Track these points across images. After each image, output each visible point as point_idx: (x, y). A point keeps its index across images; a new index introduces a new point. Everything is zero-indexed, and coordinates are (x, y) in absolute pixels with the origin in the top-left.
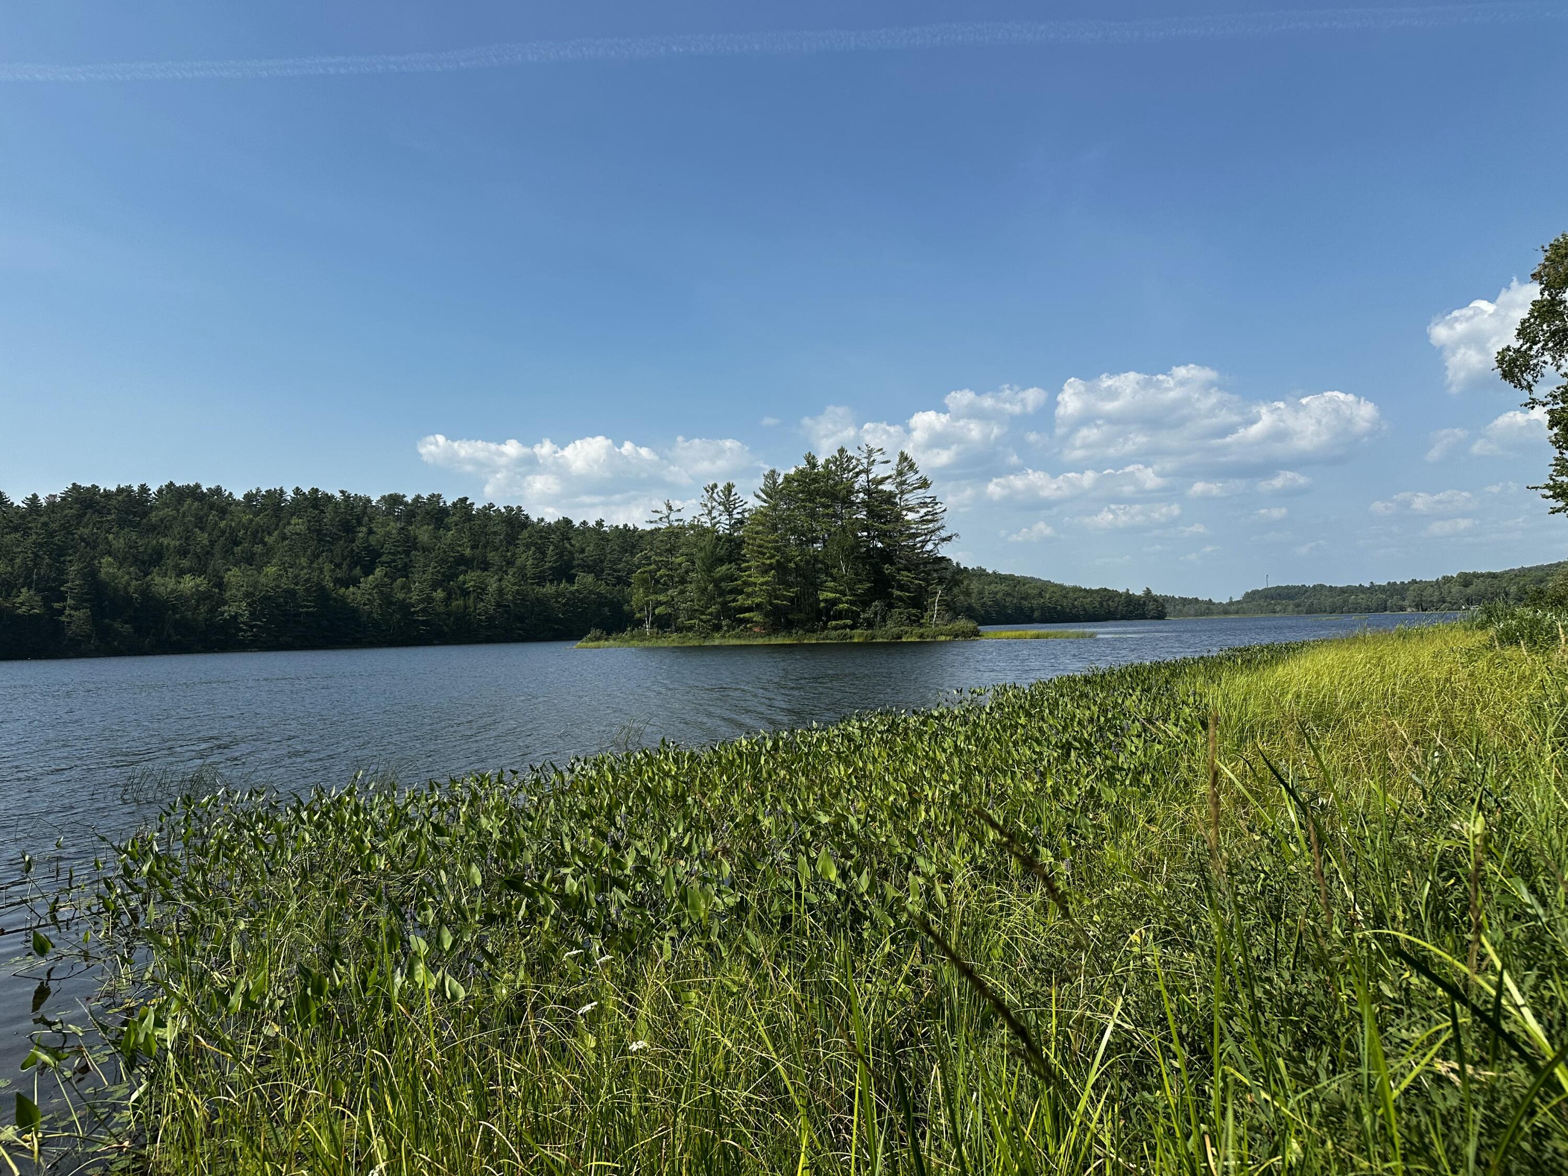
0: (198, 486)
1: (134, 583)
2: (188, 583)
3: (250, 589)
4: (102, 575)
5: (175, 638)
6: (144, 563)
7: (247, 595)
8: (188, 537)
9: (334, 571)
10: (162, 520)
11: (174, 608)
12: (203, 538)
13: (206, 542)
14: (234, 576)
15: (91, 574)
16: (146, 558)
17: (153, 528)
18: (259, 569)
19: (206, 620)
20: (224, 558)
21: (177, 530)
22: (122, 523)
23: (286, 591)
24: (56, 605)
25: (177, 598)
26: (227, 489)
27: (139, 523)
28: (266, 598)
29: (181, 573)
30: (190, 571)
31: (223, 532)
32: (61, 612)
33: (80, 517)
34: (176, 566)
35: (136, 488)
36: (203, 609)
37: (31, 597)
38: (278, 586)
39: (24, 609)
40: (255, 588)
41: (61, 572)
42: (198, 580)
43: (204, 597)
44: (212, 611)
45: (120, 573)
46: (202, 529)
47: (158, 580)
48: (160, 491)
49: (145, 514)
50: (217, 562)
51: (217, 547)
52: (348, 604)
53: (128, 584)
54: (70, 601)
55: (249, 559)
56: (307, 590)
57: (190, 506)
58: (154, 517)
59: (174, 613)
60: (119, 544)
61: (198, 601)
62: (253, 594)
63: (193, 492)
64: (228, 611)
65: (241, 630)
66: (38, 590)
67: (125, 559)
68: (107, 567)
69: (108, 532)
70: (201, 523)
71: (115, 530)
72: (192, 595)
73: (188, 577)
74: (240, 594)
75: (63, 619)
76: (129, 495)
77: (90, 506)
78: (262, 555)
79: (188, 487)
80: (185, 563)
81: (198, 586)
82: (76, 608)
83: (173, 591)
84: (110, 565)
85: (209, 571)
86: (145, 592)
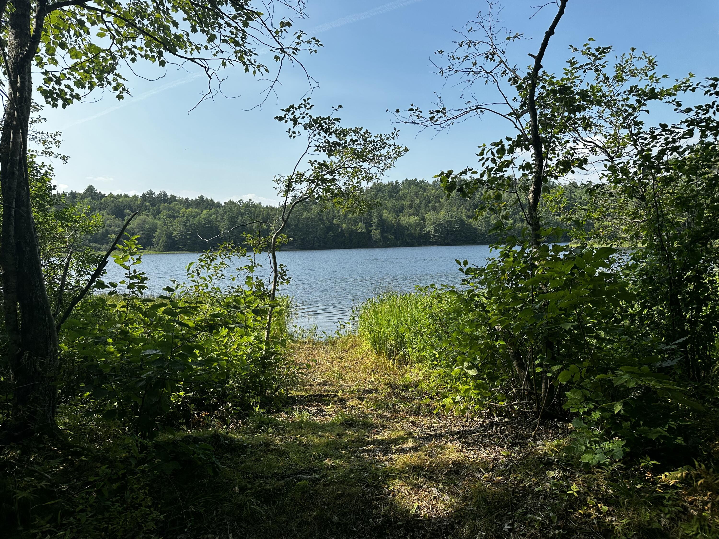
0: (416, 180)
1: (394, 220)
2: (413, 219)
3: (435, 221)
4: (384, 217)
5: (408, 241)
6: (397, 212)
7: (434, 223)
8: (412, 201)
9: (466, 212)
10: (403, 195)
11: (408, 229)
12: (418, 201)
13: (418, 202)
14: (429, 216)
15: (380, 217)
16: (398, 209)
17: (400, 198)
18: (438, 212)
19: (419, 233)
20: (425, 209)
21: (408, 198)
22: (390, 196)
23: (448, 221)
24: (369, 228)
25: (408, 225)
26: (426, 180)
27: (396, 196)
28: (440, 225)
29: (410, 215)
30: (413, 214)
31: (425, 198)
32: (371, 231)
33: (377, 194)
34: (408, 212)
35: (394, 182)
36: (418, 229)
37: (362, 226)
38: (445, 220)
39: (360, 230)
40: (436, 220)
41: (371, 216)
42: (416, 218)
43: (417, 225)
44: (421, 230)
45: (389, 216)
46: (417, 197)
47: (402, 218)
48: (403, 183)
49: (398, 192)
50: (423, 210)
51: (423, 205)
52: (472, 226)
53: (392, 220)
54: (374, 227)
55: (434, 209)
56: (456, 221)
57: (413, 188)
58: (400, 194)
59: (408, 231)
60: (389, 205)
61: (416, 226)
62: (435, 223)
63: (414, 182)
64: (426, 230)
65: (431, 237)
66: (364, 223)
67: (391, 210)
68: (385, 214)
69: (385, 200)
70: (417, 195)
71: (388, 199)
72: (414, 223)
73: (412, 217)
74: (431, 223)
75: (372, 233)
76: (392, 185)
77: (380, 190)
78: (439, 207)
79: (412, 180)
80: (411, 211)
81: (416, 220)
82: (376, 230)
83: (407, 222)
84: (386, 213)
85: (420, 214)
86: (398, 223)
